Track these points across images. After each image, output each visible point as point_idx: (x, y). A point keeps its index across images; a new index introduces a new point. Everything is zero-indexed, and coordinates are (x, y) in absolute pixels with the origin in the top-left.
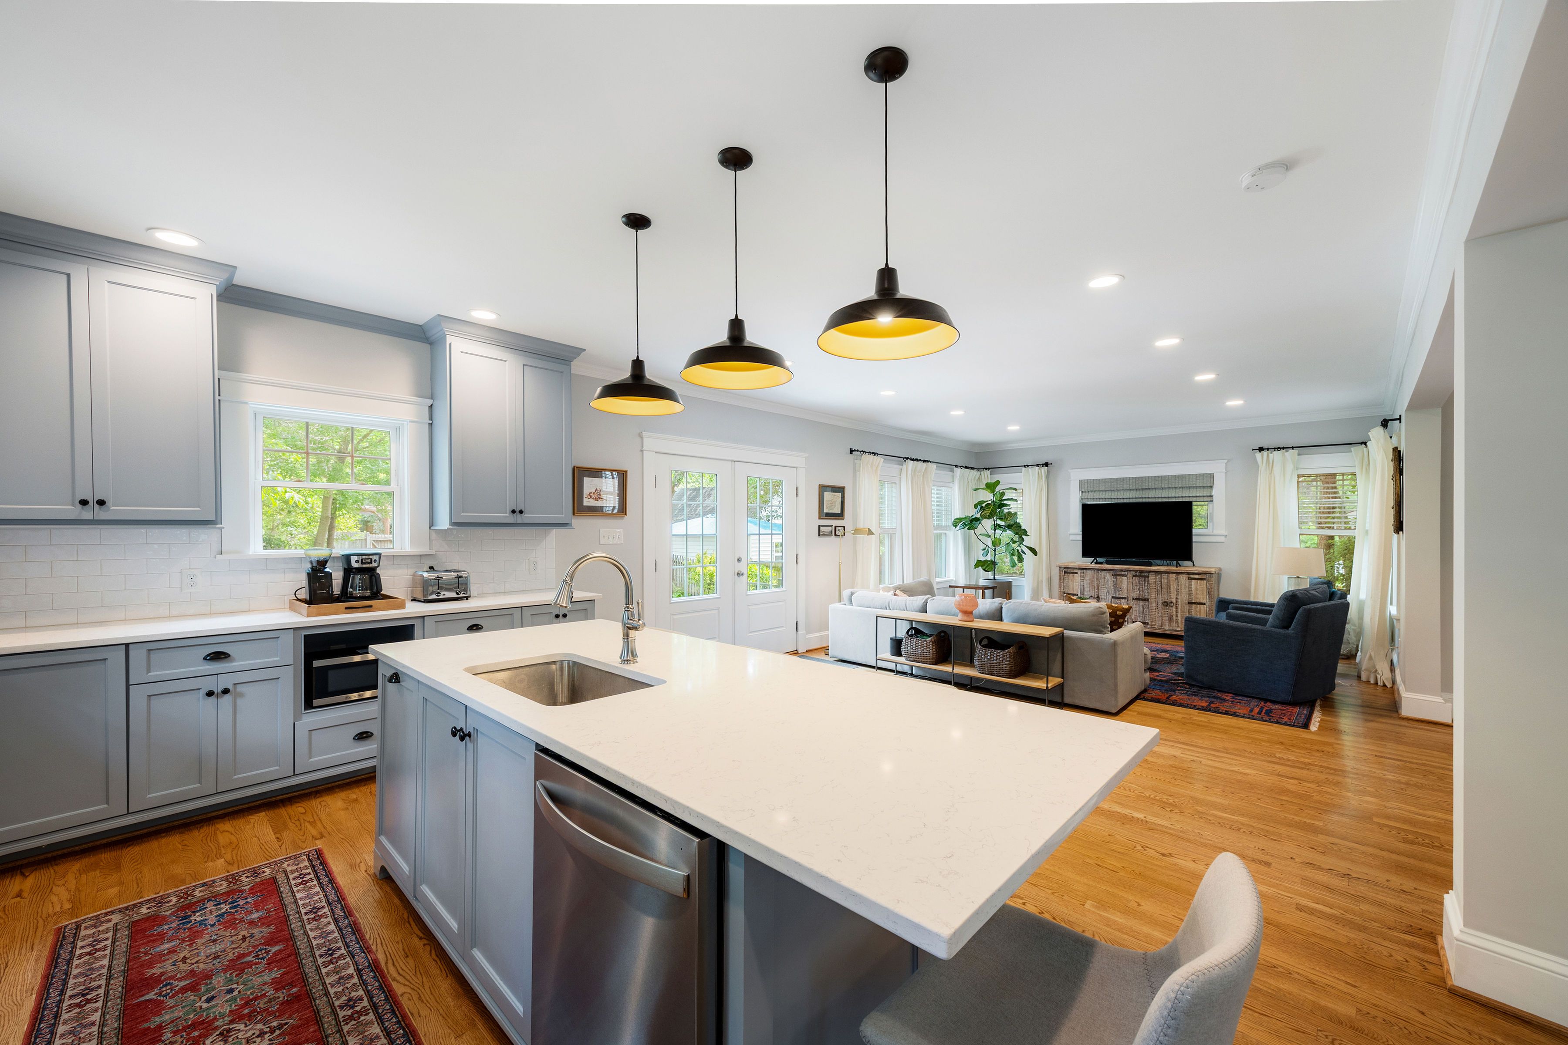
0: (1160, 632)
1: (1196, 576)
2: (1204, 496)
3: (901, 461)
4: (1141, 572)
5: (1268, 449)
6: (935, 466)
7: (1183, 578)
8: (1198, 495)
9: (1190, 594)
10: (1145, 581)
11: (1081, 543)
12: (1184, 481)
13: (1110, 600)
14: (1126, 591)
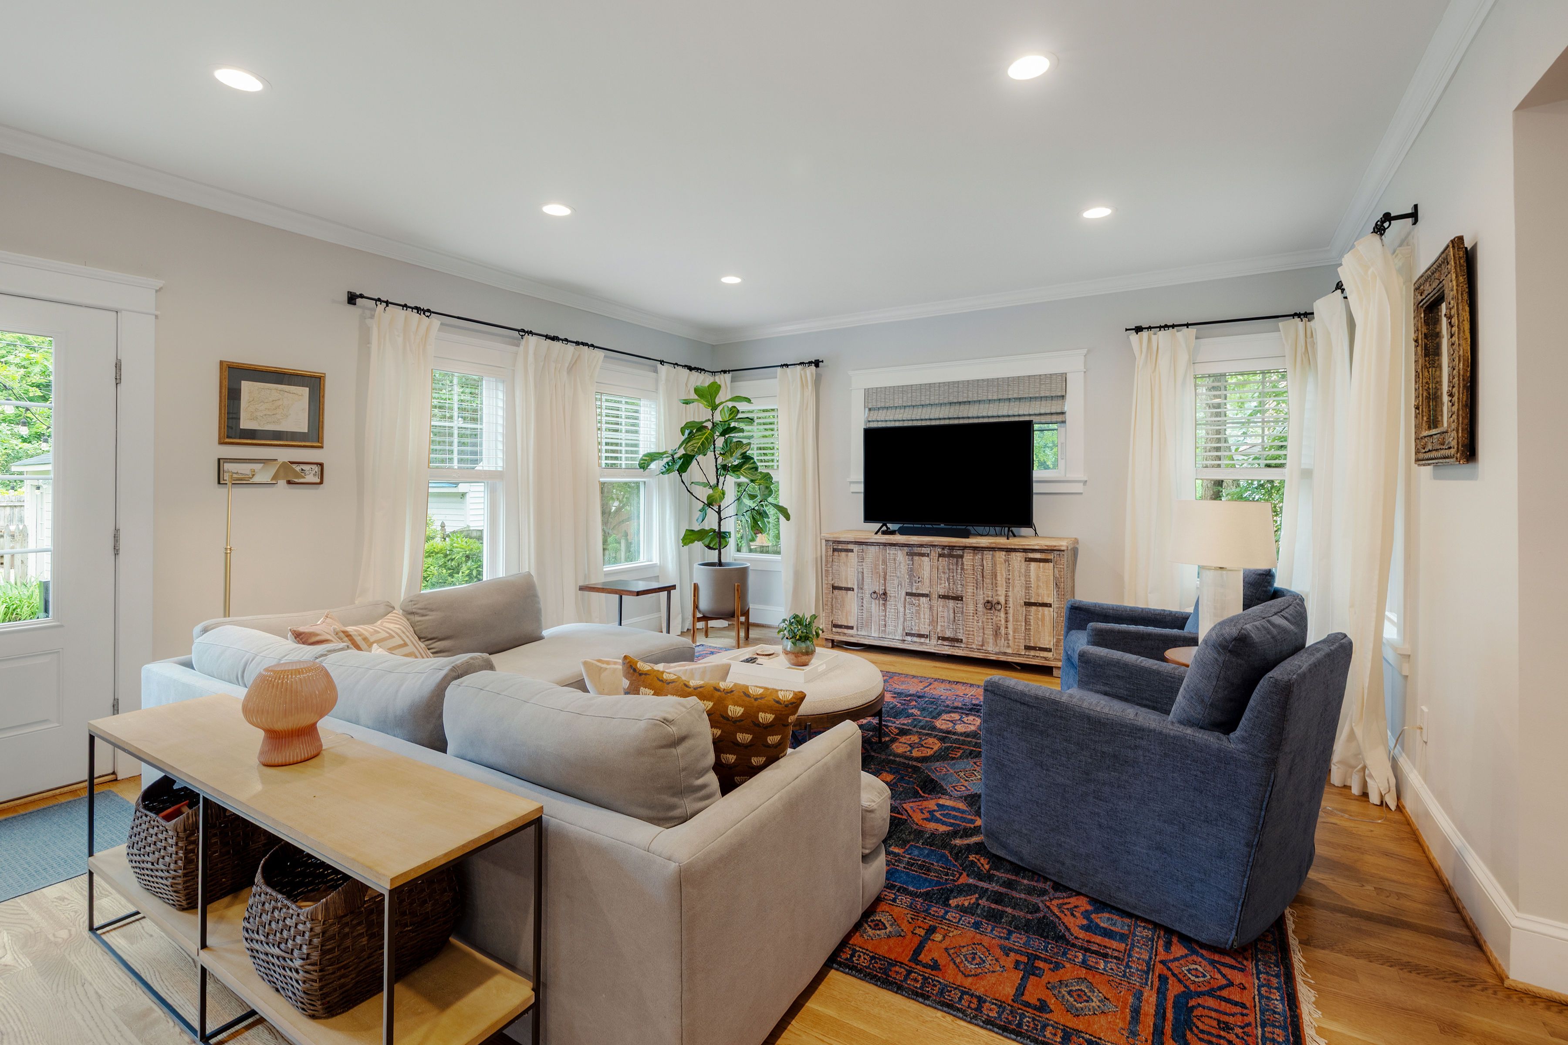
0: (980, 655)
1: (1038, 556)
2: (1052, 414)
3: (514, 338)
4: (952, 547)
5: (1150, 328)
6: (601, 354)
7: (1018, 557)
8: (1043, 411)
9: (1028, 588)
10: (957, 564)
11: (862, 496)
12: (1021, 388)
13: (903, 599)
14: (927, 582)
